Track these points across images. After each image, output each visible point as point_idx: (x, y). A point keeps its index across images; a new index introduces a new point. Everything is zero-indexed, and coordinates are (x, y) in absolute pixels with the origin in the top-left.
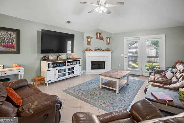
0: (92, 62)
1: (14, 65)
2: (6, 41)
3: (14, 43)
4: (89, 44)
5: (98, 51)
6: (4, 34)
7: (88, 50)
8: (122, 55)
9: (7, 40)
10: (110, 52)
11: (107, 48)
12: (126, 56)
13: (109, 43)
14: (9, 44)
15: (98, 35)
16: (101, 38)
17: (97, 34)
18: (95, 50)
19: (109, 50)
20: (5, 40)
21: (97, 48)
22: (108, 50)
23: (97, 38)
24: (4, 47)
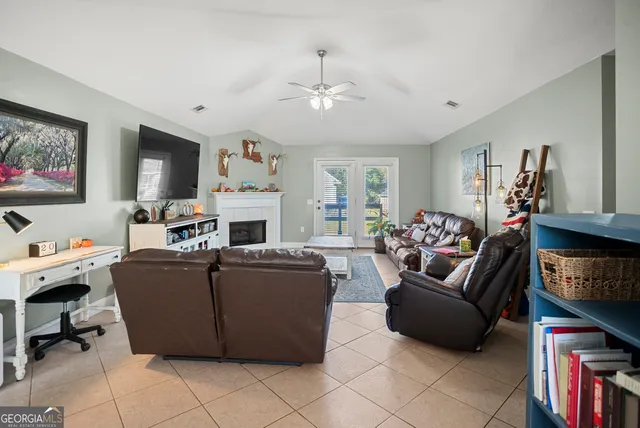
0: (231, 224)
1: (72, 242)
2: (53, 159)
3: (73, 168)
4: (223, 171)
5: (249, 193)
6: (50, 135)
7: (223, 189)
8: (310, 202)
9: (56, 156)
10: (279, 194)
11: (272, 185)
12: (319, 205)
13: (275, 172)
14: (61, 169)
15: (251, 146)
16: (256, 158)
17: (245, 144)
18: (242, 190)
19: (277, 191)
20: (53, 155)
21: (245, 185)
22: (272, 189)
23: (246, 155)
24: (50, 178)
